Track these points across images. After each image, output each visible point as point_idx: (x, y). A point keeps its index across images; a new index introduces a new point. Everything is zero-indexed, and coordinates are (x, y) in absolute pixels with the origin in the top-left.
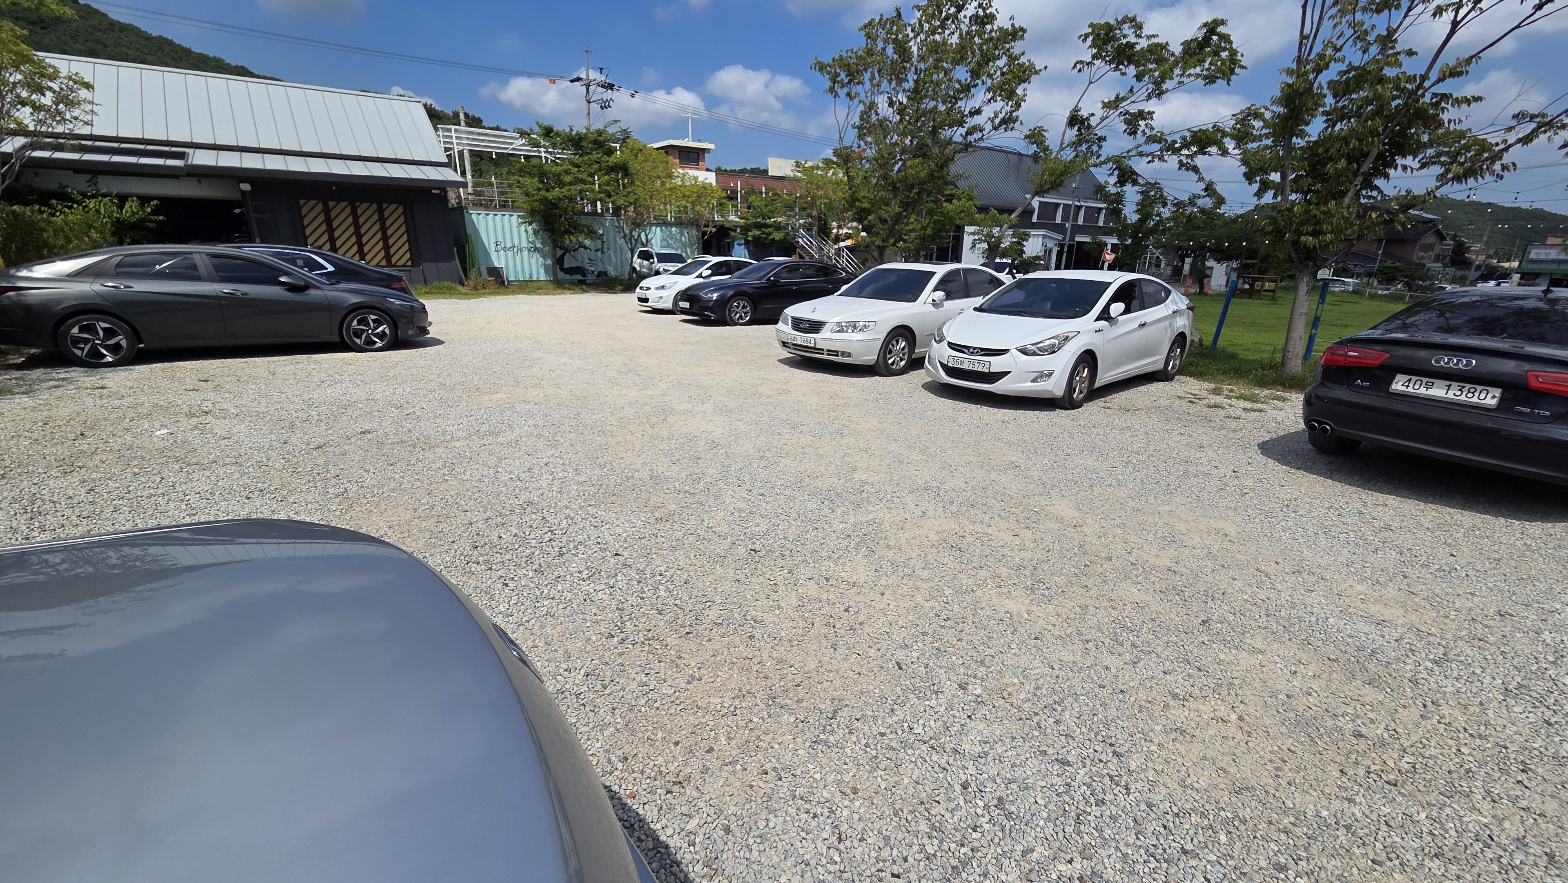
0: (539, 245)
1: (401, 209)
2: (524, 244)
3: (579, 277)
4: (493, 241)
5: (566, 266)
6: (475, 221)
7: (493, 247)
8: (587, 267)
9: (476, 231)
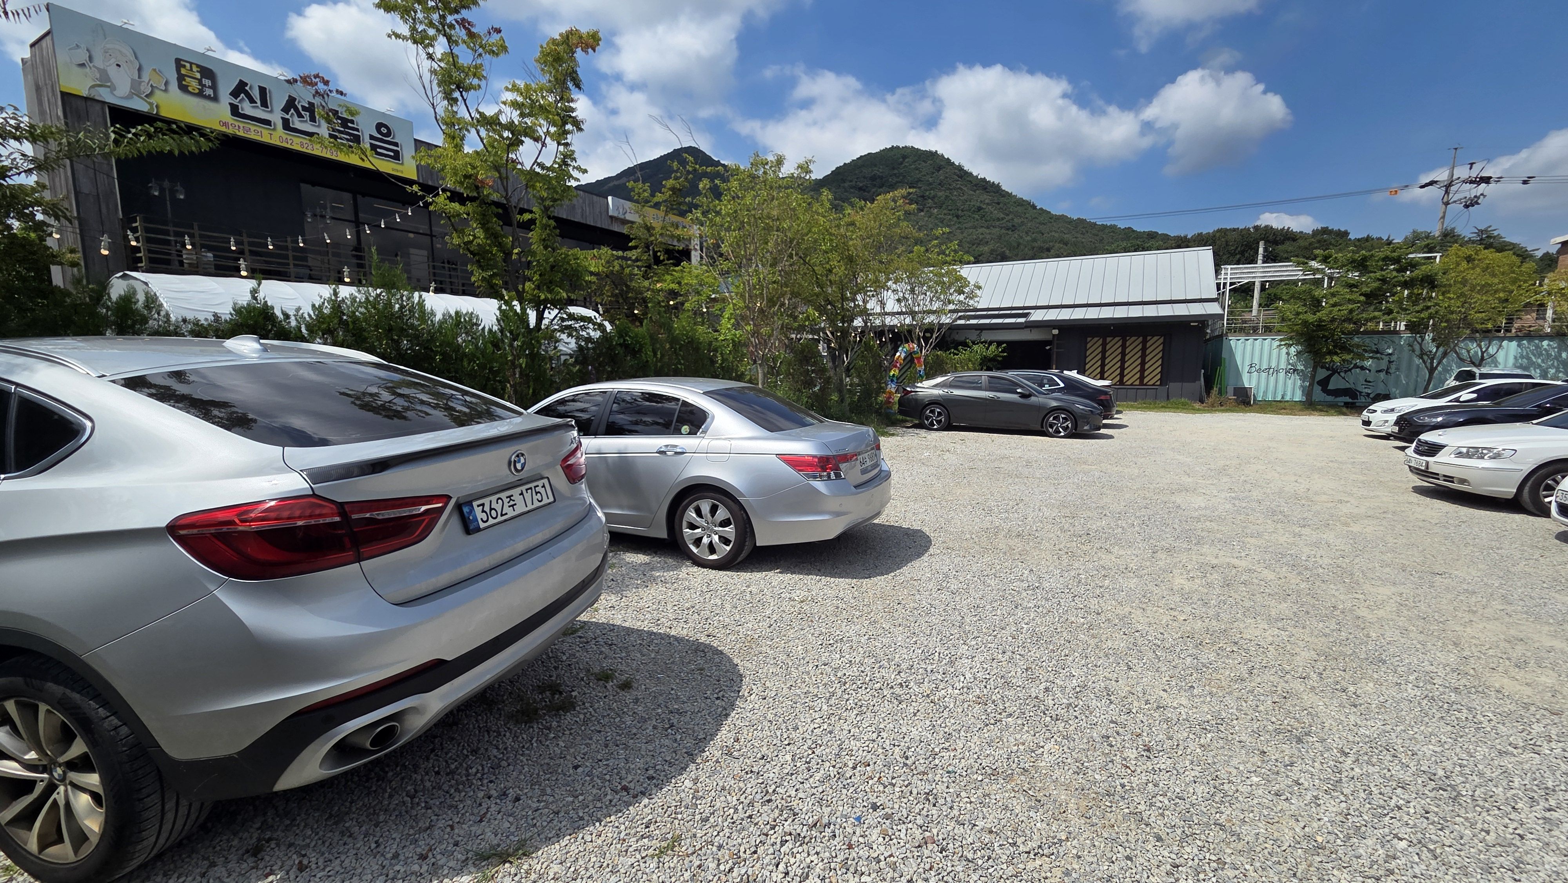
0: (1300, 367)
1: (1162, 340)
2: (1283, 365)
3: (1348, 399)
4: (1247, 363)
5: (1330, 387)
6: (1233, 346)
7: (1247, 369)
8: (1361, 388)
9: (1232, 354)
